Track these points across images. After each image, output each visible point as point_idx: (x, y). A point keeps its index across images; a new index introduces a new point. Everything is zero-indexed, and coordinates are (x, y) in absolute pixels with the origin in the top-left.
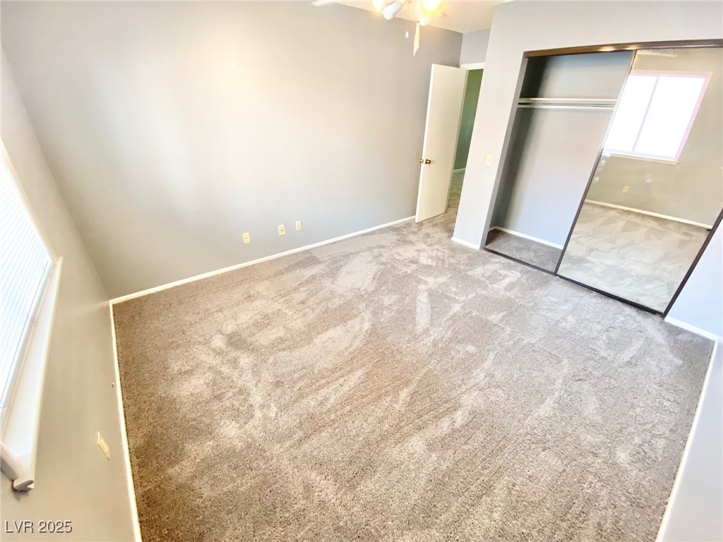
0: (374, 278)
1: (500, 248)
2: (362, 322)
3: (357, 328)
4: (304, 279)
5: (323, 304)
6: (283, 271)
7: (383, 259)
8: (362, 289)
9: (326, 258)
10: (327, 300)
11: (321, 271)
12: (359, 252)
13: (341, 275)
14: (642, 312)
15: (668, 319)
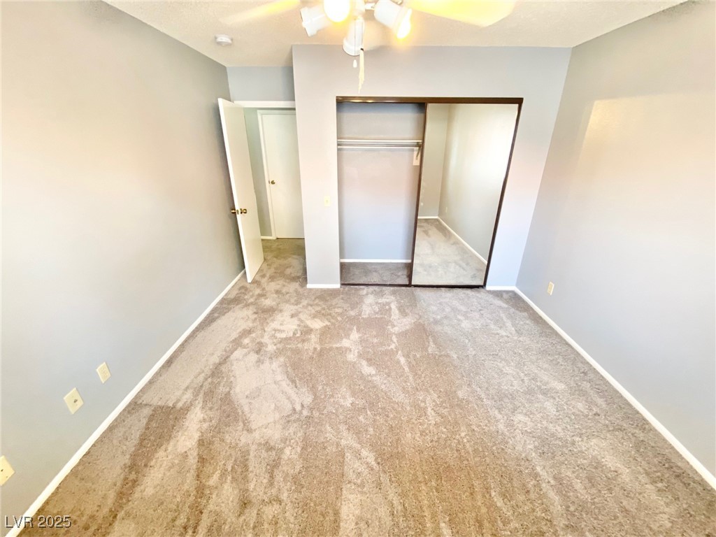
0: (293, 382)
1: (353, 279)
2: (358, 455)
3: (362, 468)
4: (193, 461)
5: (279, 477)
6: (133, 476)
7: (271, 348)
8: (298, 408)
9: (188, 396)
10: (273, 466)
11: (205, 425)
12: (228, 357)
13: (246, 409)
14: (473, 289)
15: (488, 287)
